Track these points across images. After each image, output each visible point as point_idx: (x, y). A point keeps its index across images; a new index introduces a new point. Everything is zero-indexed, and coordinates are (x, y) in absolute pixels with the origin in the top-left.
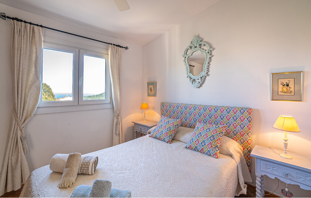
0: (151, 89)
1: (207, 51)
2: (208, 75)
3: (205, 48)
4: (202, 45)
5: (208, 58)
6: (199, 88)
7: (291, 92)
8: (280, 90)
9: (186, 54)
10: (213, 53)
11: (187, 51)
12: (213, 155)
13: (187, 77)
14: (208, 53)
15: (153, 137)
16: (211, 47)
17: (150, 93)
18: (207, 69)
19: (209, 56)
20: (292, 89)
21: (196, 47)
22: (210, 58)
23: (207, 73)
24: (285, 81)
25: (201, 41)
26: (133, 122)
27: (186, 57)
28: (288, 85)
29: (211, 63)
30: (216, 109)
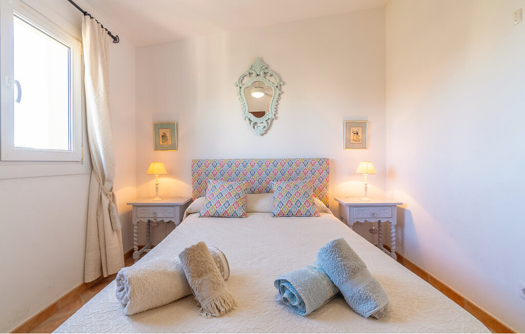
0: (164, 136)
1: (276, 85)
2: (276, 118)
3: (272, 79)
4: (269, 74)
5: (277, 94)
6: (262, 135)
7: (360, 140)
8: (352, 138)
9: (241, 82)
10: (283, 89)
11: (243, 78)
12: (315, 214)
13: (245, 119)
14: (277, 87)
15: (210, 216)
16: (281, 80)
17: (161, 143)
18: (275, 110)
19: (278, 92)
20: (360, 138)
21: (258, 75)
22: (279, 95)
23: (275, 115)
24: (355, 129)
25: (266, 68)
26: (128, 204)
27: (240, 88)
28: (357, 134)
29: (279, 102)
30: (290, 162)
